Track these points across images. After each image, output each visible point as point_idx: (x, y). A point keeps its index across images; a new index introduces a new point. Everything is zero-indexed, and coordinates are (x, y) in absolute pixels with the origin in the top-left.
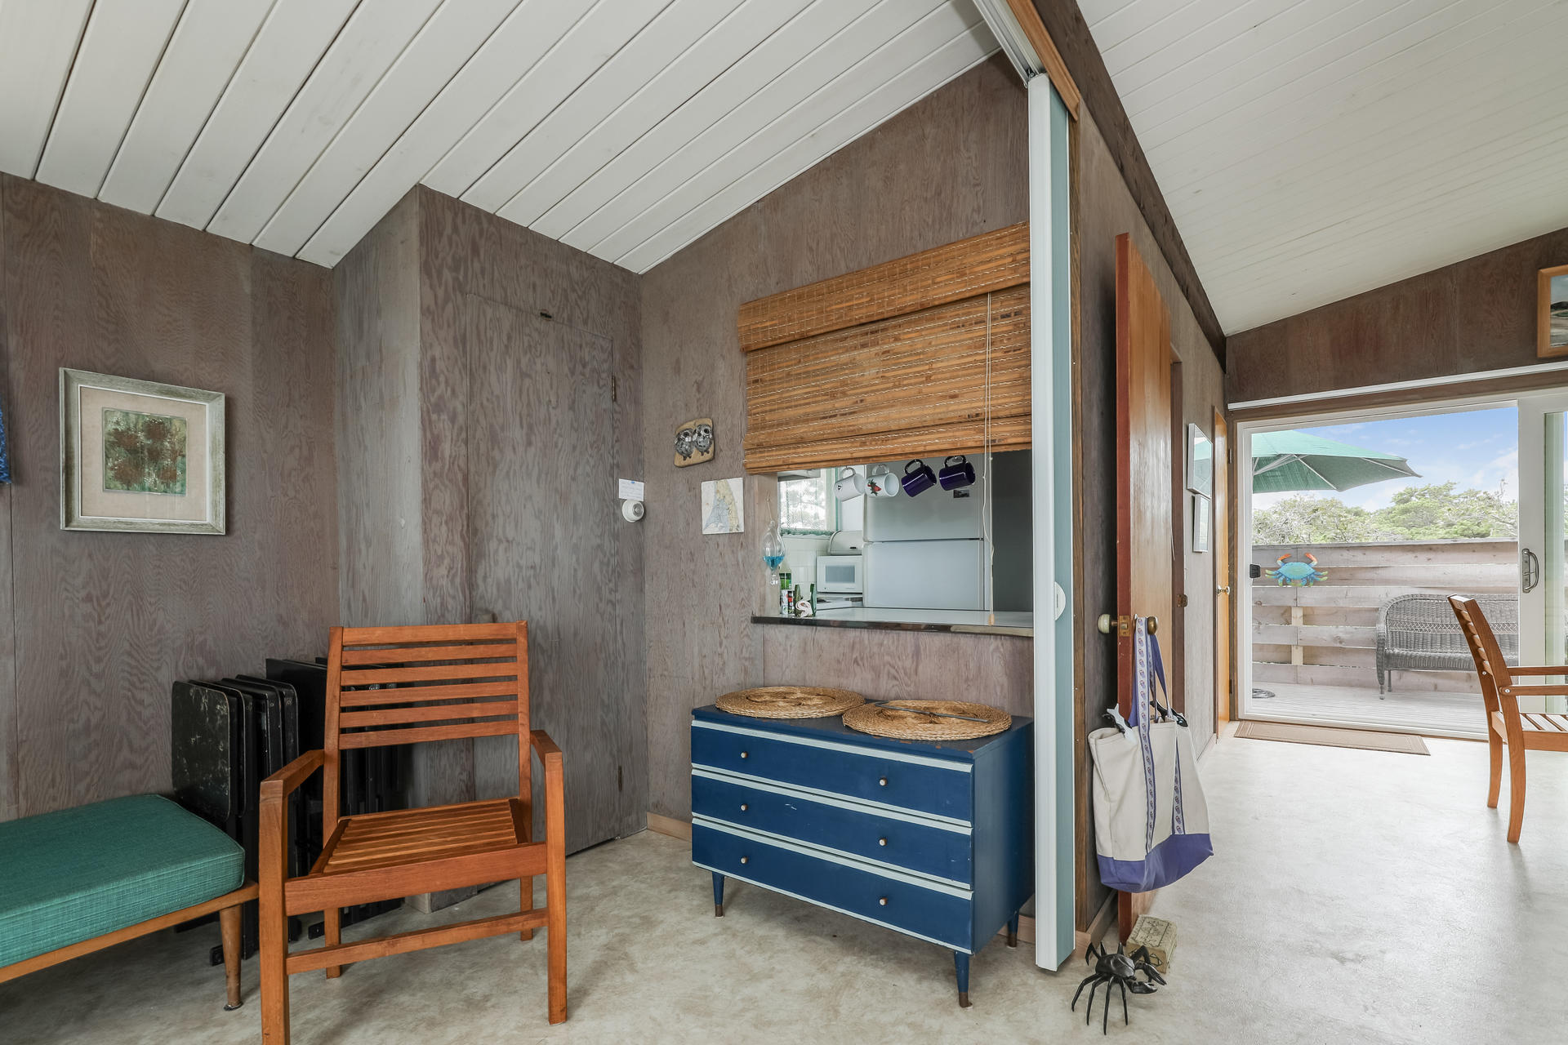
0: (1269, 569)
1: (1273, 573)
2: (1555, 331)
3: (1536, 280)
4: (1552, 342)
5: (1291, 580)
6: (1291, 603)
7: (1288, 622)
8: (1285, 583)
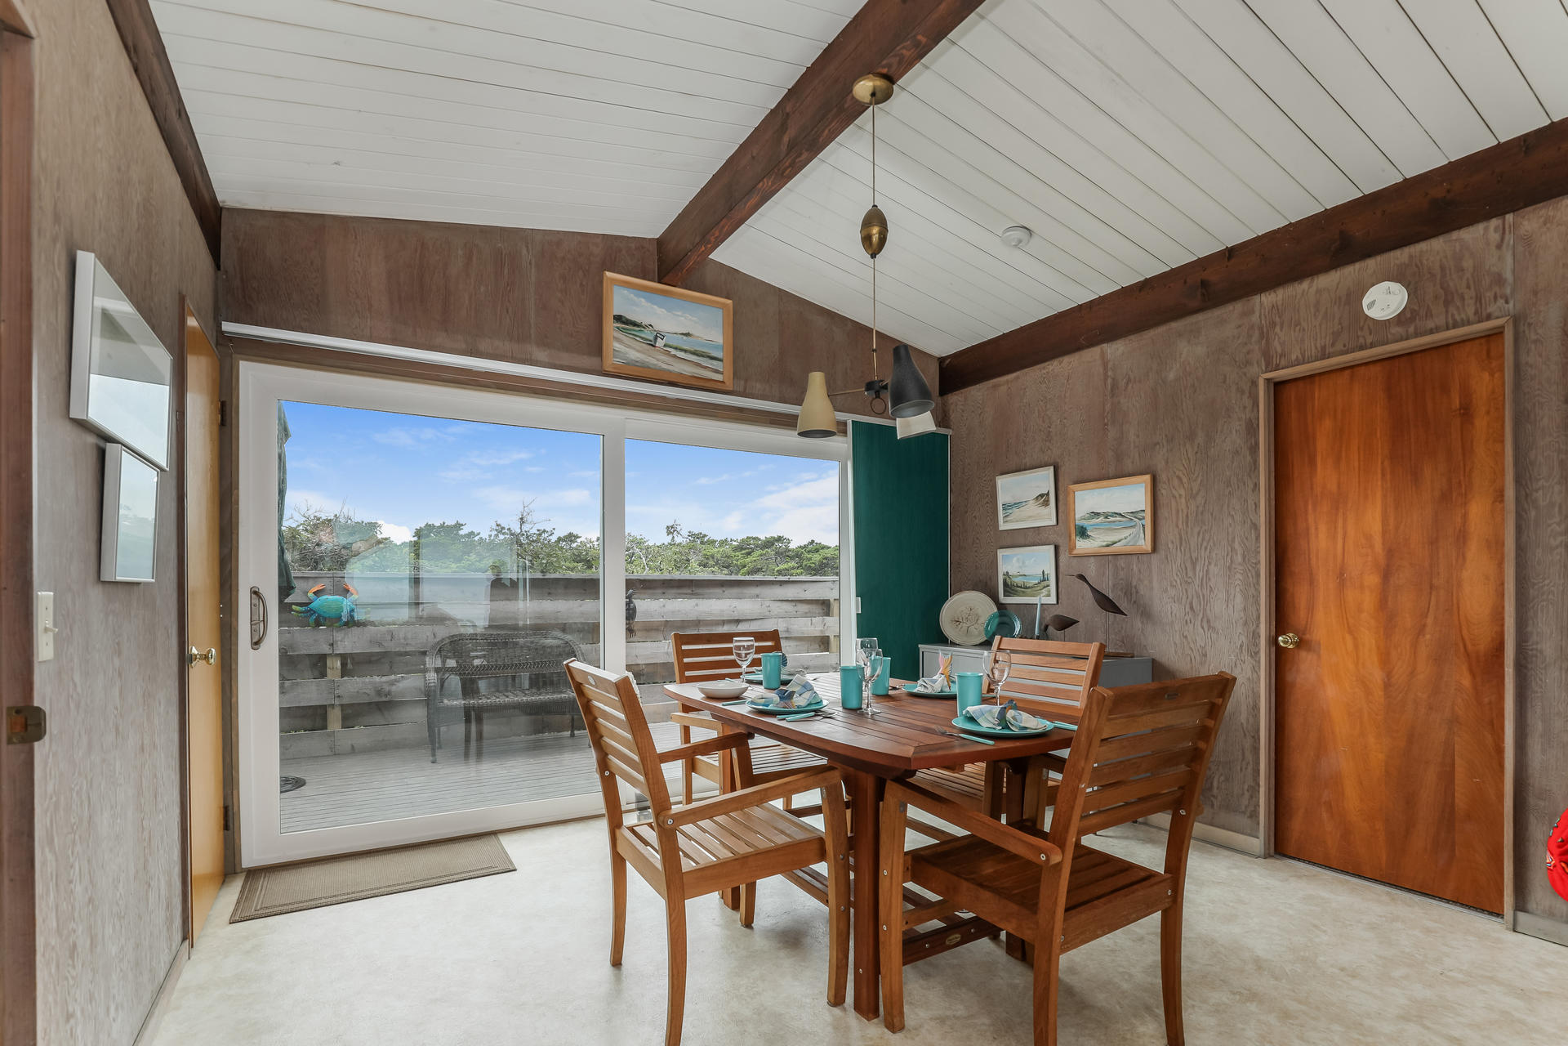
0: (297, 604)
1: (303, 609)
2: (617, 346)
3: (601, 282)
4: (614, 357)
5: (325, 619)
6: (326, 649)
7: (323, 675)
8: (318, 624)
